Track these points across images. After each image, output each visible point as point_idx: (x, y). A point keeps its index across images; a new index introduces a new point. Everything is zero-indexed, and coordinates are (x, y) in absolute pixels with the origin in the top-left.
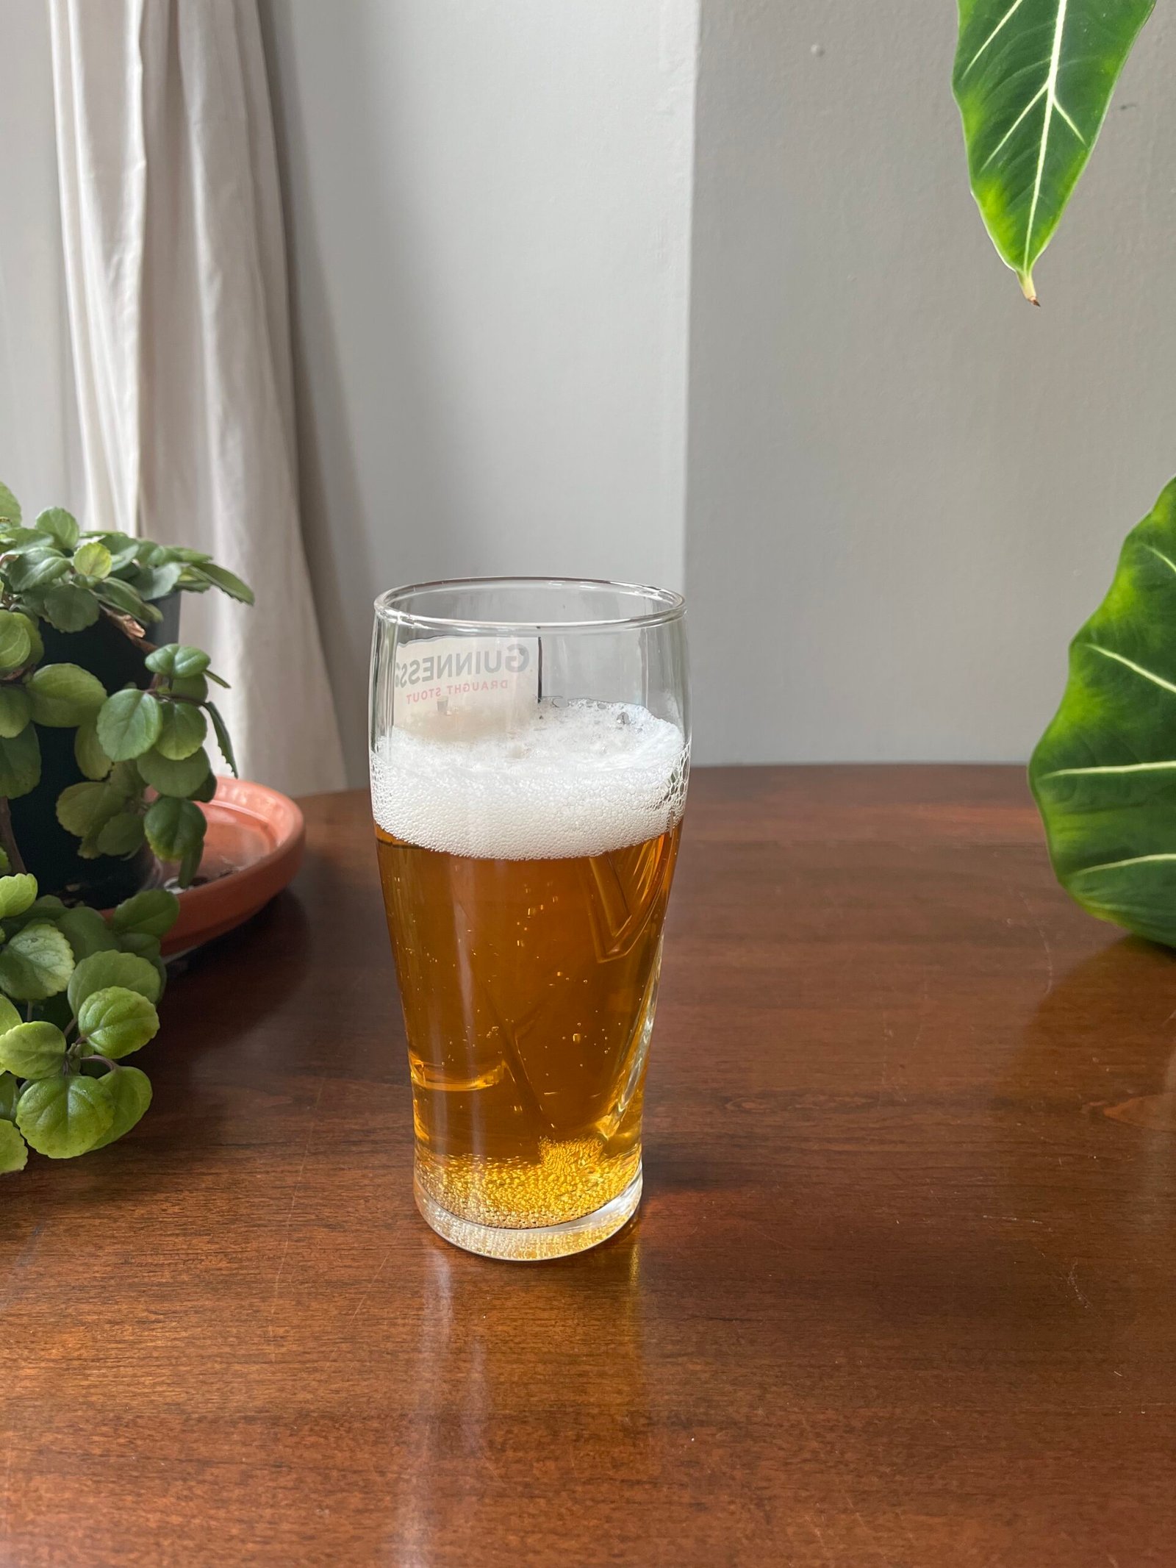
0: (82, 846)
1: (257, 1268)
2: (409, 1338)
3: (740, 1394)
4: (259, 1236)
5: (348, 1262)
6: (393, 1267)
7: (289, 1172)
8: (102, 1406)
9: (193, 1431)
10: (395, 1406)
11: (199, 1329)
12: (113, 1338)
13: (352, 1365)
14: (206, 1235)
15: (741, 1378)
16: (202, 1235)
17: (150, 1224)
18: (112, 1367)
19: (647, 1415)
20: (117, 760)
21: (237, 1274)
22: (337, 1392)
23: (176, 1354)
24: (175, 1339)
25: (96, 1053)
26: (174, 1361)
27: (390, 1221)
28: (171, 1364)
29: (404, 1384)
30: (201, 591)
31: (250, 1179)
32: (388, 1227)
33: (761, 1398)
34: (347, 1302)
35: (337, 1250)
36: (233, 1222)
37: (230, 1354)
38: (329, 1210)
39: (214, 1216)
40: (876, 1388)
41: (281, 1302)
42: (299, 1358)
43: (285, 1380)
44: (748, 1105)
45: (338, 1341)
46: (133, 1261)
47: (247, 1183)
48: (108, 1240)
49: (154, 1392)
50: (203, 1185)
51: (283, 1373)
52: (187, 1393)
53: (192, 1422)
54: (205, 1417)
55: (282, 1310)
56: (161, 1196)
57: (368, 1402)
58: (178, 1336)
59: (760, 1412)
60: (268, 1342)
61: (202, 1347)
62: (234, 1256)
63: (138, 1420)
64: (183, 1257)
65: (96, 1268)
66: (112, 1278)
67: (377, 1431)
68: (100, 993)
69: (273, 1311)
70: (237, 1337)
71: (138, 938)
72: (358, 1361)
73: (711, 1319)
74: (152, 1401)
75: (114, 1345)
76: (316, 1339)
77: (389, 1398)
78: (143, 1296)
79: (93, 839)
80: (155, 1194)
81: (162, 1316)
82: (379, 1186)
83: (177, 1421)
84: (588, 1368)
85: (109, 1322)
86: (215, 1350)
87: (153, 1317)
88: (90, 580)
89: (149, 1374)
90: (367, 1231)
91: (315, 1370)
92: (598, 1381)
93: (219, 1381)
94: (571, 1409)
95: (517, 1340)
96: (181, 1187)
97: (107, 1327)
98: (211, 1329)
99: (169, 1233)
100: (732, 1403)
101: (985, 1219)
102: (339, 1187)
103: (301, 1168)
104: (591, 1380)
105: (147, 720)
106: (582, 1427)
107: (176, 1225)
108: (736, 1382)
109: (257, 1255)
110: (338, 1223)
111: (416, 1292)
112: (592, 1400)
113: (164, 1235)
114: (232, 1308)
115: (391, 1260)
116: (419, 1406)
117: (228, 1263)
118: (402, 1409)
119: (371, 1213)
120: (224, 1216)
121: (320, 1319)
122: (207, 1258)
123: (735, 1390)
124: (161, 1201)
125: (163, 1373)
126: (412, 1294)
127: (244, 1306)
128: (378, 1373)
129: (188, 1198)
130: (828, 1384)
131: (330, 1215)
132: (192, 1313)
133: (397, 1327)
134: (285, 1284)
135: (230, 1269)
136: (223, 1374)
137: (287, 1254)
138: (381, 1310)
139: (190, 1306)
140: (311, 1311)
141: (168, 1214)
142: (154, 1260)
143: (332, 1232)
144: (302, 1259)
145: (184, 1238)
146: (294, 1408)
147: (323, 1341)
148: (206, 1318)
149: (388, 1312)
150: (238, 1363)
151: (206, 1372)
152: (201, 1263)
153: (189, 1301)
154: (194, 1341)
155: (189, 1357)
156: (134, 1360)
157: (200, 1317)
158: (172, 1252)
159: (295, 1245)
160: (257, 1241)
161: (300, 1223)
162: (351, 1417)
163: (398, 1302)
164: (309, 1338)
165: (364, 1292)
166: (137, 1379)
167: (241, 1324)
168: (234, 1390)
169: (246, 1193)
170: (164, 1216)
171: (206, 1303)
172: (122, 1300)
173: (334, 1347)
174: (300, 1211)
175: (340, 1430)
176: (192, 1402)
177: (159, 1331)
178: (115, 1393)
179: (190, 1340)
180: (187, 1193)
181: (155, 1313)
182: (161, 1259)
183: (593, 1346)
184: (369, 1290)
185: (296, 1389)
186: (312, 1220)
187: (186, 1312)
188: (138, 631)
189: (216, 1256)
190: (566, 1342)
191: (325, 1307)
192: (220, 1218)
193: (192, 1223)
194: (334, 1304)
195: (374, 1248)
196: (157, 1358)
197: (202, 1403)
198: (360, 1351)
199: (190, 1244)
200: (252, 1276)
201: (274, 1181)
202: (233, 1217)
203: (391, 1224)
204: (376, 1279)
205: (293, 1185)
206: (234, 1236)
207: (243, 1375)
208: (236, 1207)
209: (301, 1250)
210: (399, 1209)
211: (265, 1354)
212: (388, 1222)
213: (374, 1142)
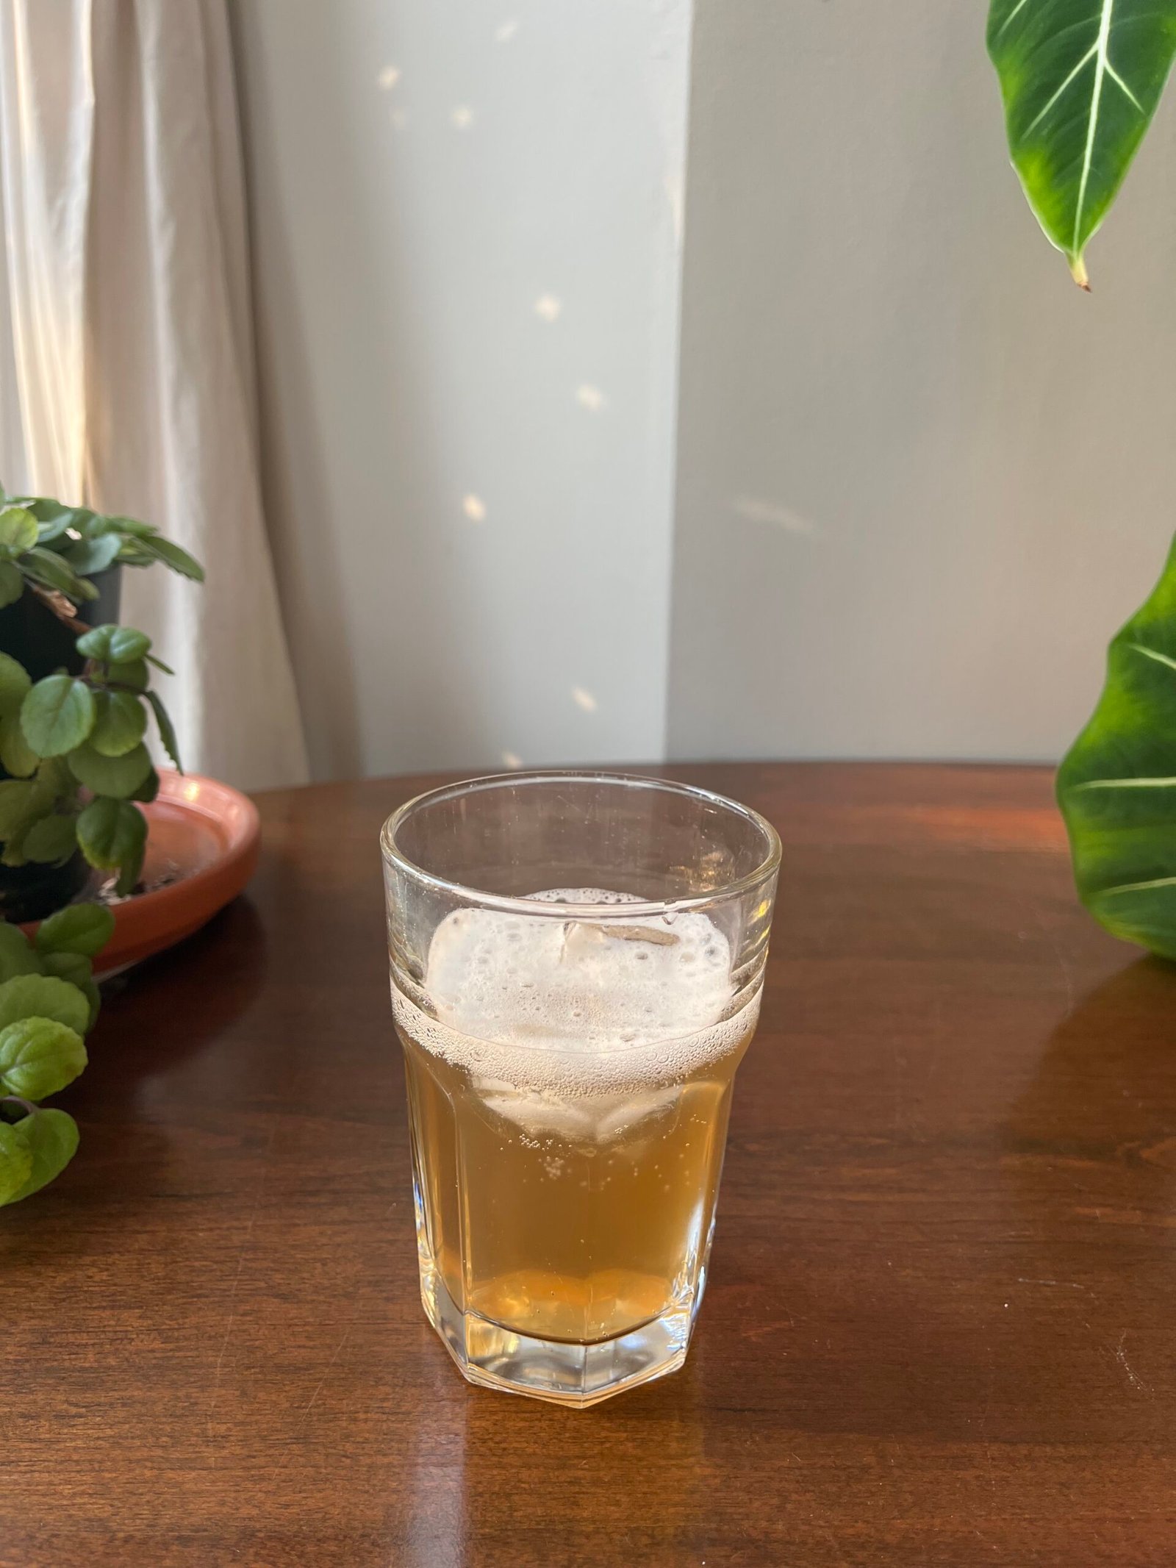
0: (5, 853)
1: (197, 1349)
2: (372, 1436)
3: (757, 1504)
4: (200, 1309)
5: (302, 1341)
6: (353, 1347)
7: (237, 1229)
8: (13, 1522)
9: (119, 1555)
10: (356, 1524)
11: (127, 1426)
12: (26, 1437)
13: (305, 1471)
14: (138, 1308)
15: (756, 1485)
16: (134, 1308)
17: (72, 1294)
18: (26, 1473)
19: (650, 1532)
20: (44, 756)
21: (173, 1357)
22: (287, 1506)
23: (98, 1457)
24: (98, 1438)
25: (11, 1093)
26: (96, 1466)
27: (351, 1289)
28: (93, 1470)
29: (366, 1495)
30: (144, 565)
31: (192, 1238)
32: (348, 1296)
33: (781, 1508)
34: (300, 1392)
35: (290, 1326)
36: (169, 1291)
37: (162, 1457)
38: (280, 1276)
39: (148, 1284)
40: (911, 1493)
41: (224, 1392)
42: (244, 1463)
43: (225, 1491)
44: (753, 1147)
45: (289, 1441)
46: (52, 1340)
47: (186, 1243)
48: (24, 1315)
49: (74, 1505)
50: (136, 1247)
51: (224, 1481)
52: (112, 1506)
53: (117, 1543)
54: (132, 1537)
55: (223, 1402)
56: (87, 1260)
57: (324, 1520)
58: (102, 1435)
59: (780, 1526)
60: (207, 1444)
61: (130, 1449)
62: (170, 1334)
63: (54, 1540)
64: (110, 1335)
65: (9, 1349)
66: (27, 1361)
67: (334, 1556)
68: (18, 1025)
69: (213, 1404)
70: (171, 1437)
71: (64, 959)
72: (312, 1467)
74: (70, 1516)
75: (27, 1445)
76: (264, 1439)
77: (349, 1513)
78: (61, 1384)
79: (18, 845)
80: (80, 1258)
81: (84, 1410)
82: (339, 1245)
83: (100, 1542)
84: (580, 1473)
85: (23, 1416)
86: (145, 1453)
87: (73, 1410)
88: (13, 550)
89: (68, 1482)
90: (324, 1302)
91: (262, 1478)
92: (592, 1490)
93: (149, 1491)
94: (561, 1527)
95: (498, 1439)
96: (111, 1249)
97: (20, 1421)
98: (141, 1425)
99: (94, 1305)
100: (747, 1516)
101: (1019, 1282)
102: (294, 1247)
103: (250, 1224)
104: (584, 1490)
105: (79, 711)
106: (575, 1549)
107: (103, 1296)
108: (752, 1489)
109: (197, 1332)
110: (291, 1292)
111: (381, 1379)
112: (585, 1515)
113: (89, 1308)
114: (166, 1399)
115: (352, 1338)
116: (383, 1524)
117: (162, 1343)
118: (364, 1527)
119: (329, 1279)
120: (159, 1283)
121: (268, 1414)
122: (138, 1336)
123: (750, 1499)
124: (88, 1265)
125: (84, 1480)
126: (376, 1381)
127: (179, 1398)
128: (335, 1481)
129: (118, 1262)
130: (855, 1491)
131: (282, 1281)
132: (119, 1405)
133: (358, 1423)
134: (227, 1369)
135: (164, 1350)
136: (154, 1483)
137: (231, 1332)
138: (340, 1402)
139: (118, 1397)
140: (258, 1403)
141: (94, 1282)
142: (76, 1339)
143: (284, 1303)
144: (249, 1337)
145: (112, 1312)
146: (237, 1526)
147: (272, 1442)
148: (136, 1412)
149: (348, 1405)
150: (172, 1469)
151: (134, 1481)
152: (130, 1343)
153: (115, 1390)
154: (121, 1441)
155: (113, 1460)
156: (51, 1464)
157: (128, 1411)
158: (97, 1330)
159: (240, 1320)
160: (197, 1315)
161: (247, 1292)
162: (304, 1538)
163: (359, 1392)
164: (255, 1437)
165: (320, 1380)
166: (54, 1487)
167: (176, 1420)
168: (166, 1503)
169: (186, 1256)
170: (90, 1284)
171: (136, 1393)
172: (38, 1388)
173: (284, 1449)
174: (247, 1277)
175: (290, 1554)
176: (118, 1517)
177: (81, 1427)
178: (27, 1506)
179: (116, 1440)
180: (117, 1256)
181: (77, 1405)
182: (85, 1338)
183: (586, 1445)
184: (325, 1377)
185: (240, 1502)
186: (261, 1288)
187: (111, 1404)
188: (69, 610)
189: (149, 1335)
190: (555, 1441)
191: (274, 1399)
192: (154, 1286)
193: (122, 1293)
194: (284, 1394)
195: (332, 1322)
196: (77, 1462)
197: (129, 1519)
198: (315, 1454)
199: (119, 1319)
200: (190, 1359)
201: (219, 1241)
202: (170, 1285)
203: (352, 1293)
204: (334, 1363)
205: (240, 1245)
206: (170, 1309)
207: (178, 1484)
208: (173, 1274)
209: (247, 1327)
210: (362, 1274)
211: (203, 1458)
212: (349, 1290)
213: (334, 1192)
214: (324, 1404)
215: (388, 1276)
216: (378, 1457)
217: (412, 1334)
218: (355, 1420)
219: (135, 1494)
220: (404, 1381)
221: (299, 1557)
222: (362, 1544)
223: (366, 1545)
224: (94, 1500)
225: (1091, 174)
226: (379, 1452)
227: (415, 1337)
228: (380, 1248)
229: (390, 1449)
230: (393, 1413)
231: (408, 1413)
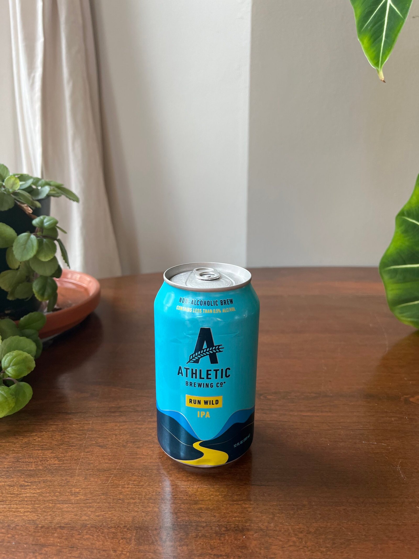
0: (8, 295)
1: (70, 464)
2: (130, 493)
3: (264, 517)
4: (72, 450)
5: (107, 461)
6: (125, 463)
7: (86, 424)
8: (3, 521)
9: (39, 532)
10: (122, 522)
11: (45, 489)
12: (9, 492)
13: (105, 505)
14: (50, 450)
15: (264, 511)
16: (49, 450)
17: (28, 445)
18: (8, 505)
19: (225, 526)
20: (21, 261)
21: (61, 466)
22: (98, 516)
23: (34, 499)
24: (34, 493)
25: (9, 377)
26: (33, 502)
27: (125, 444)
28: (32, 504)
29: (126, 513)
30: (58, 197)
31: (71, 427)
32: (124, 446)
33: (272, 519)
34: (105, 478)
35: (103, 456)
36: (62, 444)
37: (56, 500)
38: (101, 440)
39: (54, 442)
40: (320, 514)
41: (79, 478)
42: (84, 502)
43: (78, 511)
44: (269, 397)
45: (100, 494)
46: (20, 460)
47: (69, 429)
48: (11, 452)
49: (24, 515)
50: (51, 429)
51: (77, 508)
52: (37, 516)
53: (39, 528)
54: (44, 526)
55: (78, 481)
56: (34, 434)
57: (111, 521)
58: (35, 492)
59: (272, 525)
60: (72, 495)
61: (45, 497)
62: (61, 459)
63: (17, 527)
64: (40, 459)
65: (5, 463)
66: (11, 467)
67: (114, 533)
68: (11, 353)
69: (75, 482)
70: (60, 493)
71: (28, 331)
72: (108, 503)
73: (253, 485)
74: (23, 519)
75: (9, 495)
76: (91, 493)
77: (120, 519)
78: (22, 475)
79: (13, 293)
80: (32, 433)
81: (30, 484)
82: (121, 429)
83: (33, 528)
84: (202, 506)
85: (9, 486)
86: (50, 498)
87: (26, 484)
88: (11, 190)
89: (23, 508)
90: (115, 448)
91: (90, 507)
92: (206, 512)
93: (51, 511)
94: (194, 524)
96: (42, 430)
97: (8, 488)
98: (49, 489)
99: (36, 449)
100: (261, 521)
101: (363, 443)
102: (106, 430)
103: (91, 422)
104: (203, 511)
105: (33, 245)
106: (198, 532)
107: (39, 446)
108: (263, 512)
109: (71, 458)
110: (104, 445)
111: (133, 474)
112: (203, 520)
113: (34, 450)
114: (59, 480)
115: (124, 460)
116: (132, 522)
117: (58, 461)
118: (125, 523)
119: (118, 441)
120: (59, 442)
121: (94, 485)
122: (50, 459)
123: (262, 515)
124: (34, 436)
125: (28, 507)
126: (132, 475)
127: (63, 480)
128: (116, 508)
129: (45, 435)
130: (300, 513)
131: (101, 441)
132: (42, 482)
133: (125, 489)
134: (81, 470)
135: (59, 464)
136: (53, 508)
137: (83, 458)
138: (119, 481)
139: (42, 479)
140: (90, 482)
141: (36, 441)
142: (29, 460)
143: (101, 449)
144: (88, 460)
145: (41, 451)
146: (80, 523)
147: (94, 495)
148: (48, 484)
149: (122, 482)
150: (59, 504)
151: (46, 507)
152: (47, 462)
153: (41, 477)
154: (42, 494)
155: (39, 501)
156: (17, 502)
157: (45, 484)
158: (36, 457)
159: (86, 454)
160: (71, 452)
161: (89, 445)
162: (104, 527)
163: (126, 478)
164: (89, 493)
165: (112, 474)
166: (18, 509)
167: (62, 487)
168: (56, 515)
169: (68, 433)
170: (34, 442)
171: (48, 478)
172: (15, 476)
173: (98, 497)
174: (89, 440)
175: (99, 533)
176: (39, 520)
177: (29, 489)
178: (8, 515)
179: (40, 494)
180: (44, 433)
181: (27, 482)
182: (32, 460)
183: (204, 496)
184: (114, 473)
185: (82, 515)
186: (94, 444)
187: (40, 482)
188: (30, 211)
189: (54, 459)
190: (194, 495)
191: (96, 480)
192: (57, 443)
193: (46, 445)
194: (100, 479)
195: (117, 455)
196: (26, 501)
197: (43, 520)
198: (109, 499)
199: (44, 454)
200: (68, 467)
201: (80, 428)
202: (62, 442)
203: (125, 445)
204: (118, 468)
205: (87, 429)
206: (62, 450)
207: (61, 509)
208: (63, 439)
209: (88, 456)
210: (129, 439)
211: (70, 500)
212: (124, 444)
213: (121, 412)
214: (113, 482)
215: (138, 440)
216: (131, 500)
217: (145, 459)
218: (124, 487)
219: (46, 512)
220: (142, 475)
221: (102, 533)
222: (124, 529)
223: (125, 529)
224: (32, 514)
225: (385, 41)
226: (131, 498)
227: (146, 460)
228: (136, 430)
229: (135, 497)
230: (137, 485)
231: (143, 485)
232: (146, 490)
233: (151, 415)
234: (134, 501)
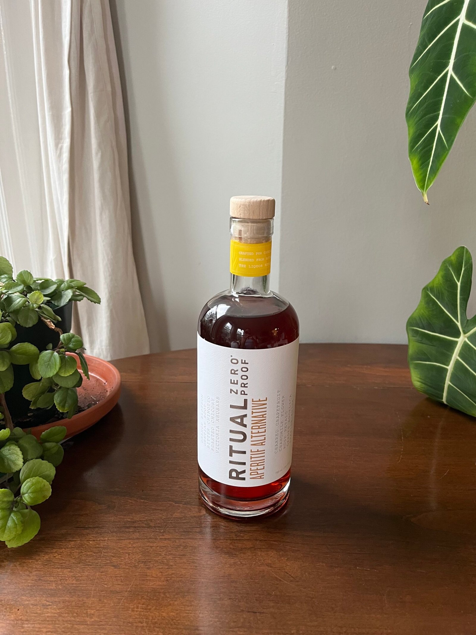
1: (86, 584)
2: (138, 617)
5: (120, 583)
6: (135, 585)
7: (102, 540)
11: (63, 609)
12: (33, 610)
13: (116, 627)
16: (68, 569)
17: (49, 563)
18: (32, 624)
21: (79, 586)
23: (54, 619)
24: (55, 613)
26: (54, 622)
28: (52, 624)
32: (135, 566)
34: (117, 600)
35: (116, 577)
36: (79, 563)
37: (74, 621)
38: (115, 559)
39: (73, 560)
41: (94, 599)
42: (98, 624)
43: (93, 632)
45: (112, 617)
47: (86, 545)
48: (34, 569)
50: (70, 546)
51: (92, 629)
55: (93, 602)
56: (55, 550)
60: (88, 616)
61: (64, 617)
62: (78, 578)
64: (60, 578)
65: (29, 581)
66: (34, 586)
69: (90, 603)
70: (77, 614)
72: (119, 626)
73: (249, 612)
75: (33, 615)
76: (105, 616)
78: (44, 594)
80: (52, 549)
81: (51, 603)
82: (134, 547)
85: (32, 605)
86: (69, 618)
87: (48, 603)
89: (45, 628)
90: (128, 569)
91: (103, 629)
93: (69, 631)
95: (177, 619)
96: (62, 547)
97: (31, 606)
98: (68, 609)
99: (56, 567)
102: (120, 548)
103: (107, 539)
107: (58, 564)
109: (87, 578)
110: (118, 565)
111: (143, 597)
113: (54, 568)
114: (76, 601)
115: (135, 582)
117: (76, 581)
119: (130, 560)
121: (107, 607)
122: (68, 579)
124: (54, 552)
127: (80, 600)
129: (64, 552)
131: (115, 561)
134: (96, 592)
135: (76, 584)
137: (98, 578)
138: (129, 604)
139: (61, 599)
140: (104, 603)
141: (56, 559)
142: (50, 579)
143: (115, 569)
145: (61, 569)
147: (107, 617)
148: (66, 605)
149: (132, 605)
150: (76, 624)
151: (65, 628)
152: (66, 581)
154: (61, 614)
155: (59, 621)
156: (40, 621)
157: (64, 604)
158: (56, 576)
159: (101, 574)
160: (87, 572)
161: (104, 564)
163: (136, 601)
165: (124, 596)
169: (85, 550)
170: (55, 559)
171: (67, 598)
173: (111, 619)
177: (50, 609)
181: (49, 602)
182: (52, 578)
183: (204, 622)
184: (126, 595)
186: (108, 563)
187: (59, 602)
189: (72, 578)
191: (109, 602)
192: (75, 561)
193: (65, 563)
194: (112, 601)
195: (129, 576)
196: (48, 621)
198: (120, 622)
199: (63, 572)
200: (84, 587)
201: (96, 545)
202: (80, 561)
203: (137, 566)
204: (129, 591)
205: (103, 547)
206: (79, 569)
207: (78, 630)
208: (81, 557)
209: (102, 577)
210: (141, 558)
211: (86, 621)
212: (136, 564)
213: (135, 527)
215: (149, 559)
216: (139, 624)
217: (154, 581)
218: (134, 611)
220: (150, 598)
227: (155, 582)
229: (143, 621)
230: (145, 609)
231: (150, 609)
232: (152, 614)
233: (163, 532)
234: (142, 625)
